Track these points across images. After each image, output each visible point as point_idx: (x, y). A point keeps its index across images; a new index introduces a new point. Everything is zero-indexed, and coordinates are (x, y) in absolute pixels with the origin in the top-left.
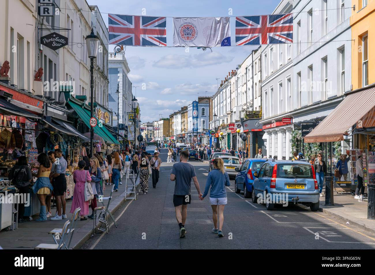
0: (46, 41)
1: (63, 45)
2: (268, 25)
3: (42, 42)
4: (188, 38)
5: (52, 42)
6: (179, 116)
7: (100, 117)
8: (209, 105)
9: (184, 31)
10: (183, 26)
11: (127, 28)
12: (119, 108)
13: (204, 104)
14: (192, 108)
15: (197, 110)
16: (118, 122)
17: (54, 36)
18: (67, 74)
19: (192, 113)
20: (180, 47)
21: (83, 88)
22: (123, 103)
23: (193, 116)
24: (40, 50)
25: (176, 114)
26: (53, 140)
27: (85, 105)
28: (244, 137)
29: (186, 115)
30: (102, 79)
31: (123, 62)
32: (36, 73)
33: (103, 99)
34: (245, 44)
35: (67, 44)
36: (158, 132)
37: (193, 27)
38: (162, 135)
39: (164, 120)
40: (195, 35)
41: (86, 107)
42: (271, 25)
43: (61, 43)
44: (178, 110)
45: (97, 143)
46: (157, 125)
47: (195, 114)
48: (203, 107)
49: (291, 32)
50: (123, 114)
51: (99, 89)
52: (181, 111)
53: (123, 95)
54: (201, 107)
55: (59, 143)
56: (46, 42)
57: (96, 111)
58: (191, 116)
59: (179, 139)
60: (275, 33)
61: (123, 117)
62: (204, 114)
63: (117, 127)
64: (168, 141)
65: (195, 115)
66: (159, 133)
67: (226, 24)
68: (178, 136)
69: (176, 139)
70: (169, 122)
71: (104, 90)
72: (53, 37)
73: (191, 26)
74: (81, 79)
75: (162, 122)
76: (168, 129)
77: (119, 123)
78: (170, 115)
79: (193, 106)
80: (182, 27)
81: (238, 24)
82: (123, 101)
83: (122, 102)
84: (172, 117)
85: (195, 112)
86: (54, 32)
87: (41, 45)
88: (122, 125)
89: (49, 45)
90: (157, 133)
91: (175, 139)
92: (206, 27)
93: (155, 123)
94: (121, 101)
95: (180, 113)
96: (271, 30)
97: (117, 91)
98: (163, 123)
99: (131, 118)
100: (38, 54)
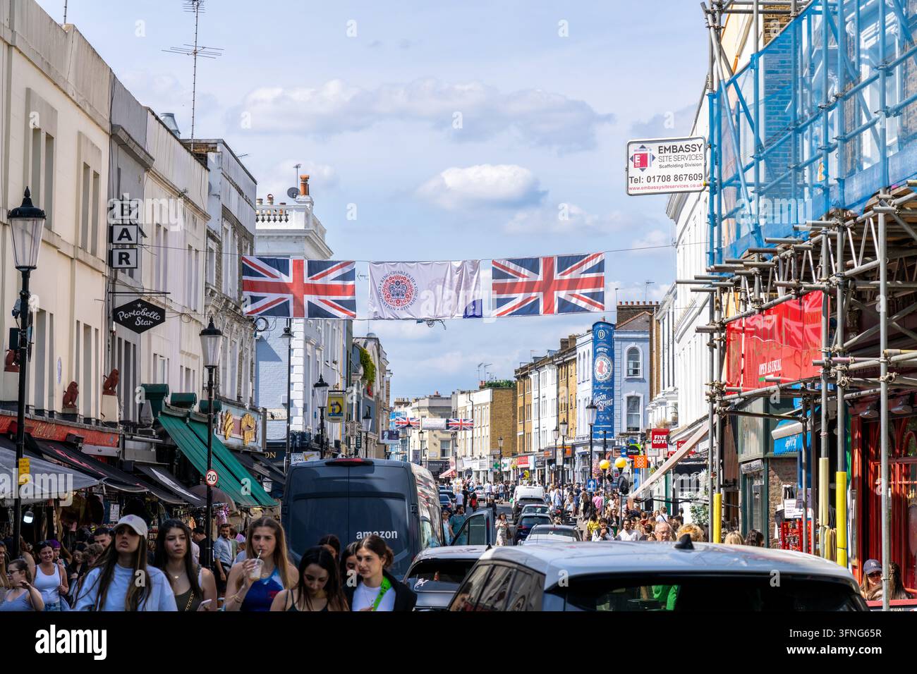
0: (123, 315)
1: (156, 323)
2: (557, 276)
3: (116, 319)
4: (398, 302)
5: (134, 318)
6: (549, 373)
7: (228, 433)
8: (648, 336)
9: (391, 288)
10: (388, 278)
11: (279, 284)
12: (291, 381)
13: (634, 332)
14: (590, 346)
15: (611, 354)
16: (288, 428)
17: (139, 305)
18: (155, 355)
19: (591, 366)
20: (383, 319)
21: (188, 370)
22: (305, 365)
23: (594, 377)
24: (111, 331)
25: (538, 364)
26: (150, 510)
27: (192, 416)
28: (623, 481)
29: (573, 374)
30: (236, 325)
31: (306, 237)
32: (106, 379)
33: (240, 376)
34: (510, 312)
35: (162, 320)
36: (472, 438)
37: (408, 281)
38: (484, 448)
39: (494, 386)
40: (413, 296)
41: (194, 418)
42: (561, 275)
43: (152, 319)
44: (549, 351)
45: (220, 508)
46: (469, 409)
47: (601, 370)
48: (633, 345)
49: (601, 290)
50: (304, 399)
51: (229, 354)
52: (559, 355)
53: (307, 340)
54: (624, 343)
55: (159, 515)
56: (123, 318)
57: (220, 421)
58: (586, 379)
59: (547, 466)
60: (571, 292)
61: (305, 409)
62: (636, 372)
63: (285, 443)
64: (508, 473)
65: (602, 376)
66: (475, 440)
67: (473, 273)
68: (542, 454)
69: (535, 466)
70: (515, 398)
71: (241, 354)
72: (138, 309)
73: (405, 278)
74: (182, 352)
75: (486, 396)
76: (510, 425)
77: (291, 430)
78: (518, 368)
79: (595, 341)
80: (387, 281)
81: (497, 274)
82: (307, 358)
83: (302, 364)
84: (525, 376)
85: (602, 363)
86: (138, 298)
87: (114, 323)
88: (303, 435)
89: (130, 324)
90: (469, 442)
91: (532, 468)
92: (434, 280)
93: (462, 401)
94: (298, 360)
95: (553, 363)
96: (560, 285)
97: (286, 331)
98: (492, 402)
99: (333, 410)
100: (109, 341)
